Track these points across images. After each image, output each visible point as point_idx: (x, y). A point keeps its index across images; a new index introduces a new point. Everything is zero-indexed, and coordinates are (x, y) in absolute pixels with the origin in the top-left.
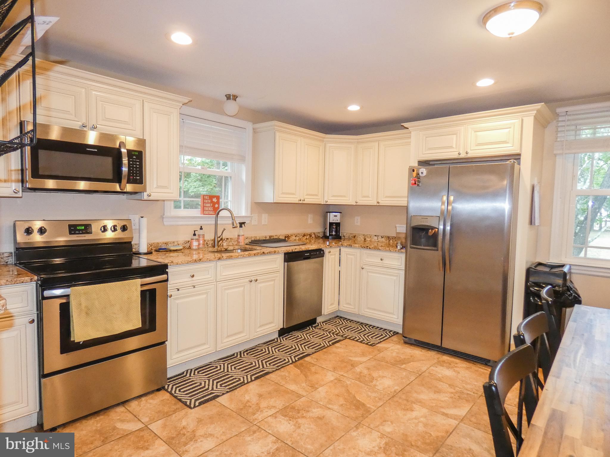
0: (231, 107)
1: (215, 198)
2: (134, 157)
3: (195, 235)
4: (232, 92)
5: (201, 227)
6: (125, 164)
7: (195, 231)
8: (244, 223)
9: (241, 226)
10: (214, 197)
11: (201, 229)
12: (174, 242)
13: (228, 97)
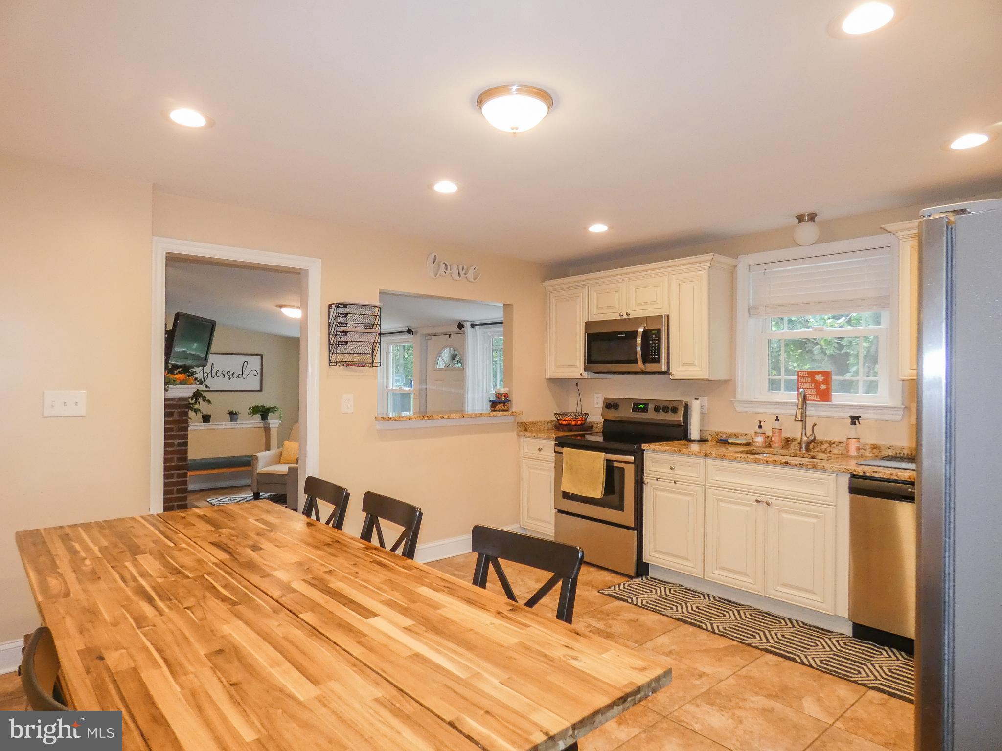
0: (807, 231)
1: (820, 375)
2: (654, 336)
3: (760, 427)
4: (806, 210)
5: (777, 417)
6: (638, 344)
7: (760, 422)
8: (858, 418)
9: (853, 423)
10: (818, 373)
11: (777, 420)
12: (746, 435)
13: (800, 218)
